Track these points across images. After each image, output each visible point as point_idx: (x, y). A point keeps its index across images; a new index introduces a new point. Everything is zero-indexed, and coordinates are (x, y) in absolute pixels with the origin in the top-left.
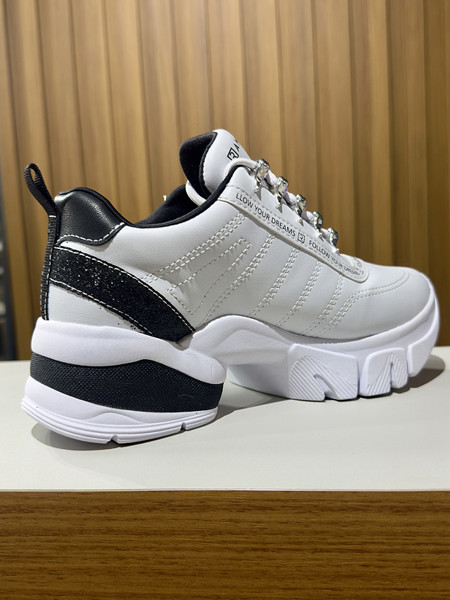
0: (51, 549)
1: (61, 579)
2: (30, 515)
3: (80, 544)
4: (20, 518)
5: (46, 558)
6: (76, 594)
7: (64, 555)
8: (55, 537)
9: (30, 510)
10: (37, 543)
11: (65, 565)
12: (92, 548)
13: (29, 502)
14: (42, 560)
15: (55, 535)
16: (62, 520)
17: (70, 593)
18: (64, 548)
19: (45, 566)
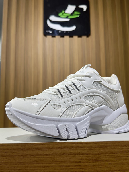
0: (113, 157)
1: (115, 166)
2: (107, 148)
3: (121, 156)
4: (104, 149)
5: (111, 160)
6: (119, 171)
7: (116, 159)
8: (114, 154)
9: (108, 146)
10: (109, 156)
11: (116, 162)
12: (124, 157)
13: (107, 144)
14: (110, 161)
15: (114, 153)
16: (116, 149)
17: (117, 170)
18: (116, 157)
19: (111, 163)
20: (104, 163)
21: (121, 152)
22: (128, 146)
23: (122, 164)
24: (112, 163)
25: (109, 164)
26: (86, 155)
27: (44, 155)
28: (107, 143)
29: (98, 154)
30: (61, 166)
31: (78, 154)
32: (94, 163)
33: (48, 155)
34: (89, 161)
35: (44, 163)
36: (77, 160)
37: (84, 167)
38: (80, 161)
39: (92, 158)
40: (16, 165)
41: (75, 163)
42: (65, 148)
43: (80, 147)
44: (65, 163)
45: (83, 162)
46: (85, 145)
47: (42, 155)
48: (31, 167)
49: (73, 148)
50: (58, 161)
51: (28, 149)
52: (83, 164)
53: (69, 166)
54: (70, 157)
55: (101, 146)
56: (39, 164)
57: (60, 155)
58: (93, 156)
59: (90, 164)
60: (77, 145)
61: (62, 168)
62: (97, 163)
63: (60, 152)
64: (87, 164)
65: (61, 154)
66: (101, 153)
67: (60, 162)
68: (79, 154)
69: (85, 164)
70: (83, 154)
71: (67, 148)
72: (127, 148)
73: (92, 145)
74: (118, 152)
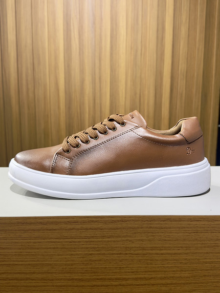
20: (120, 239)
21: (142, 228)
22: (150, 221)
23: (142, 240)
24: (130, 239)
25: (127, 240)
26: (101, 231)
27: (50, 230)
28: (125, 218)
29: (115, 229)
30: (70, 242)
31: (90, 229)
32: (109, 239)
33: (55, 230)
34: (103, 237)
35: (50, 239)
36: (89, 236)
37: (95, 243)
38: (92, 237)
39: (107, 233)
40: (18, 241)
41: (86, 238)
42: (75, 222)
43: (93, 221)
44: (75, 238)
45: (96, 237)
46: (100, 219)
47: (47, 230)
48: (35, 243)
49: (84, 222)
50: (67, 237)
51: (31, 224)
52: (96, 239)
53: (79, 242)
55: (118, 221)
56: (44, 239)
58: (108, 231)
59: (104, 239)
60: (90, 219)
62: (113, 239)
63: (69, 226)
64: (100, 240)
65: (70, 229)
66: (117, 229)
67: (69, 238)
69: (98, 240)
70: (95, 229)
72: (148, 224)
73: (107, 219)
74: (138, 228)
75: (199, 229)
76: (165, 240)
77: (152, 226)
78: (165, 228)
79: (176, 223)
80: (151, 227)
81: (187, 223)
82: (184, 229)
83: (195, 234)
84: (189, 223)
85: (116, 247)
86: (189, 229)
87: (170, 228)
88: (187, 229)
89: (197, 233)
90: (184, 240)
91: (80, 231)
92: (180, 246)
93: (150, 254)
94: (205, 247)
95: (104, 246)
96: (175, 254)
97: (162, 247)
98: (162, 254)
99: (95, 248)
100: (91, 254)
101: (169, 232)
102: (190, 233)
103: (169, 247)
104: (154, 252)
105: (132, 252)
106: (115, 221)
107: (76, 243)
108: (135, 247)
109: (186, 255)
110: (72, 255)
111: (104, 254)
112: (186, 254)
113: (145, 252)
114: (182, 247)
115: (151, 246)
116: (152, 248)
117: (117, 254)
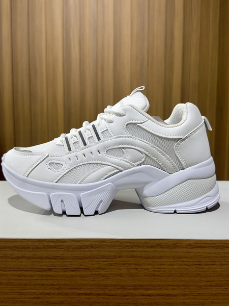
20: (90, 273)
21: (120, 257)
22: (132, 247)
23: (121, 275)
24: (103, 273)
25: (99, 275)
26: (61, 260)
28: (96, 242)
29: (81, 258)
30: (19, 276)
31: (47, 258)
32: (73, 273)
34: (65, 269)
36: (45, 267)
37: (56, 278)
38: (49, 269)
39: (71, 264)
41: (42, 271)
42: (25, 248)
43: (50, 247)
44: (26, 271)
45: (55, 270)
46: (60, 244)
49: (38, 248)
50: (14, 268)
52: (54, 273)
53: (31, 276)
54: (33, 262)
55: (87, 247)
57: (16, 258)
58: (71, 262)
59: (67, 273)
60: (46, 244)
61: (21, 278)
62: (79, 273)
63: (16, 253)
64: (61, 273)
65: (19, 258)
66: (85, 258)
67: (16, 269)
68: (49, 258)
69: (59, 273)
70: (55, 258)
71: (28, 248)
72: (130, 251)
73: (70, 244)
74: (115, 257)
75: (202, 260)
76: (154, 275)
77: (135, 254)
78: (153, 257)
79: (168, 250)
80: (133, 257)
81: (185, 250)
82: (181, 260)
83: (197, 266)
84: (188, 250)
85: (84, 285)
86: (188, 260)
87: (161, 257)
88: (185, 260)
89: (199, 265)
90: (182, 275)
91: (32, 260)
92: (175, 283)
93: (132, 295)
94: (212, 286)
95: (67, 283)
96: (168, 295)
97: (150, 285)
98: (150, 295)
99: (54, 285)
100: (48, 294)
101: (160, 263)
102: (189, 266)
103: (160, 286)
104: (138, 292)
105: (106, 292)
106: (82, 247)
107: (28, 278)
108: (111, 285)
109: (184, 297)
110: (22, 294)
111: (67, 294)
112: (184, 295)
113: (125, 292)
114: (178, 286)
115: (135, 284)
116: (136, 287)
117: (86, 294)
